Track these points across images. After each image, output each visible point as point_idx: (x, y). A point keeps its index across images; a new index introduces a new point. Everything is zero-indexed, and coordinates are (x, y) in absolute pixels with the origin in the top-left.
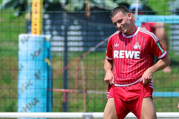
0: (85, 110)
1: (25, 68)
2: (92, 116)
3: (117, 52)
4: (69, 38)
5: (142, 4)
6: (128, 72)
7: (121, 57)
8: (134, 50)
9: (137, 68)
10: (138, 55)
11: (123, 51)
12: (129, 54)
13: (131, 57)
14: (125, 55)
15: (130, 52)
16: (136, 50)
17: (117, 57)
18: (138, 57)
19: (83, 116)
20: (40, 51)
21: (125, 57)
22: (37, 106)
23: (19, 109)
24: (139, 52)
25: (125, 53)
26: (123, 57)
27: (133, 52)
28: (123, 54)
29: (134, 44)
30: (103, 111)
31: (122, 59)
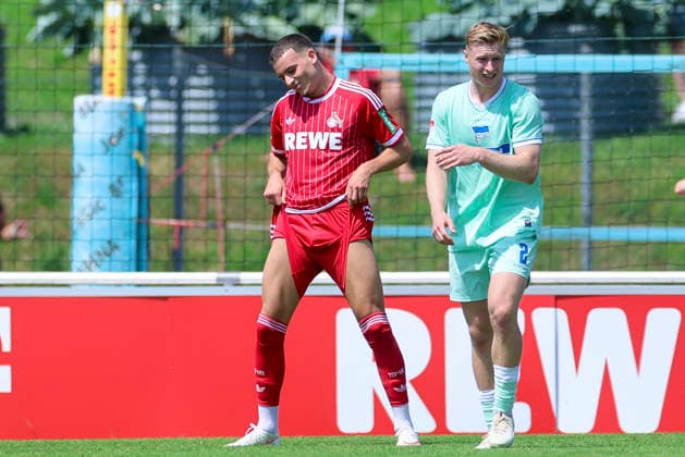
0: (222, 266)
1: (88, 173)
2: (239, 280)
3: (292, 135)
4: (187, 105)
5: (351, 28)
6: (316, 180)
7: (300, 147)
8: (328, 129)
9: (335, 170)
10: (339, 141)
11: (305, 134)
12: (318, 140)
13: (323, 146)
14: (308, 142)
15: (319, 134)
16: (333, 130)
17: (293, 148)
18: (337, 144)
19: (218, 279)
20: (121, 134)
21: (309, 146)
22: (114, 258)
23: (75, 265)
24: (340, 135)
25: (308, 137)
26: (305, 147)
27: (326, 134)
28: (304, 140)
29: (329, 116)
30: (262, 270)
31: (301, 151)
